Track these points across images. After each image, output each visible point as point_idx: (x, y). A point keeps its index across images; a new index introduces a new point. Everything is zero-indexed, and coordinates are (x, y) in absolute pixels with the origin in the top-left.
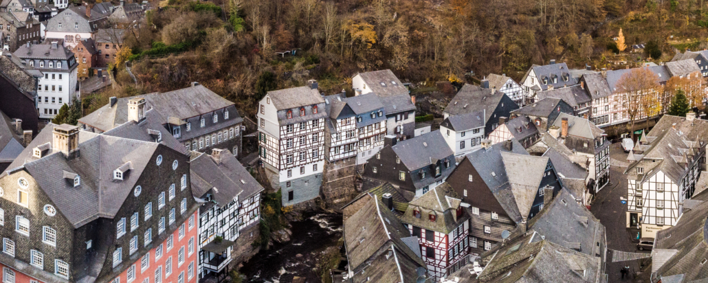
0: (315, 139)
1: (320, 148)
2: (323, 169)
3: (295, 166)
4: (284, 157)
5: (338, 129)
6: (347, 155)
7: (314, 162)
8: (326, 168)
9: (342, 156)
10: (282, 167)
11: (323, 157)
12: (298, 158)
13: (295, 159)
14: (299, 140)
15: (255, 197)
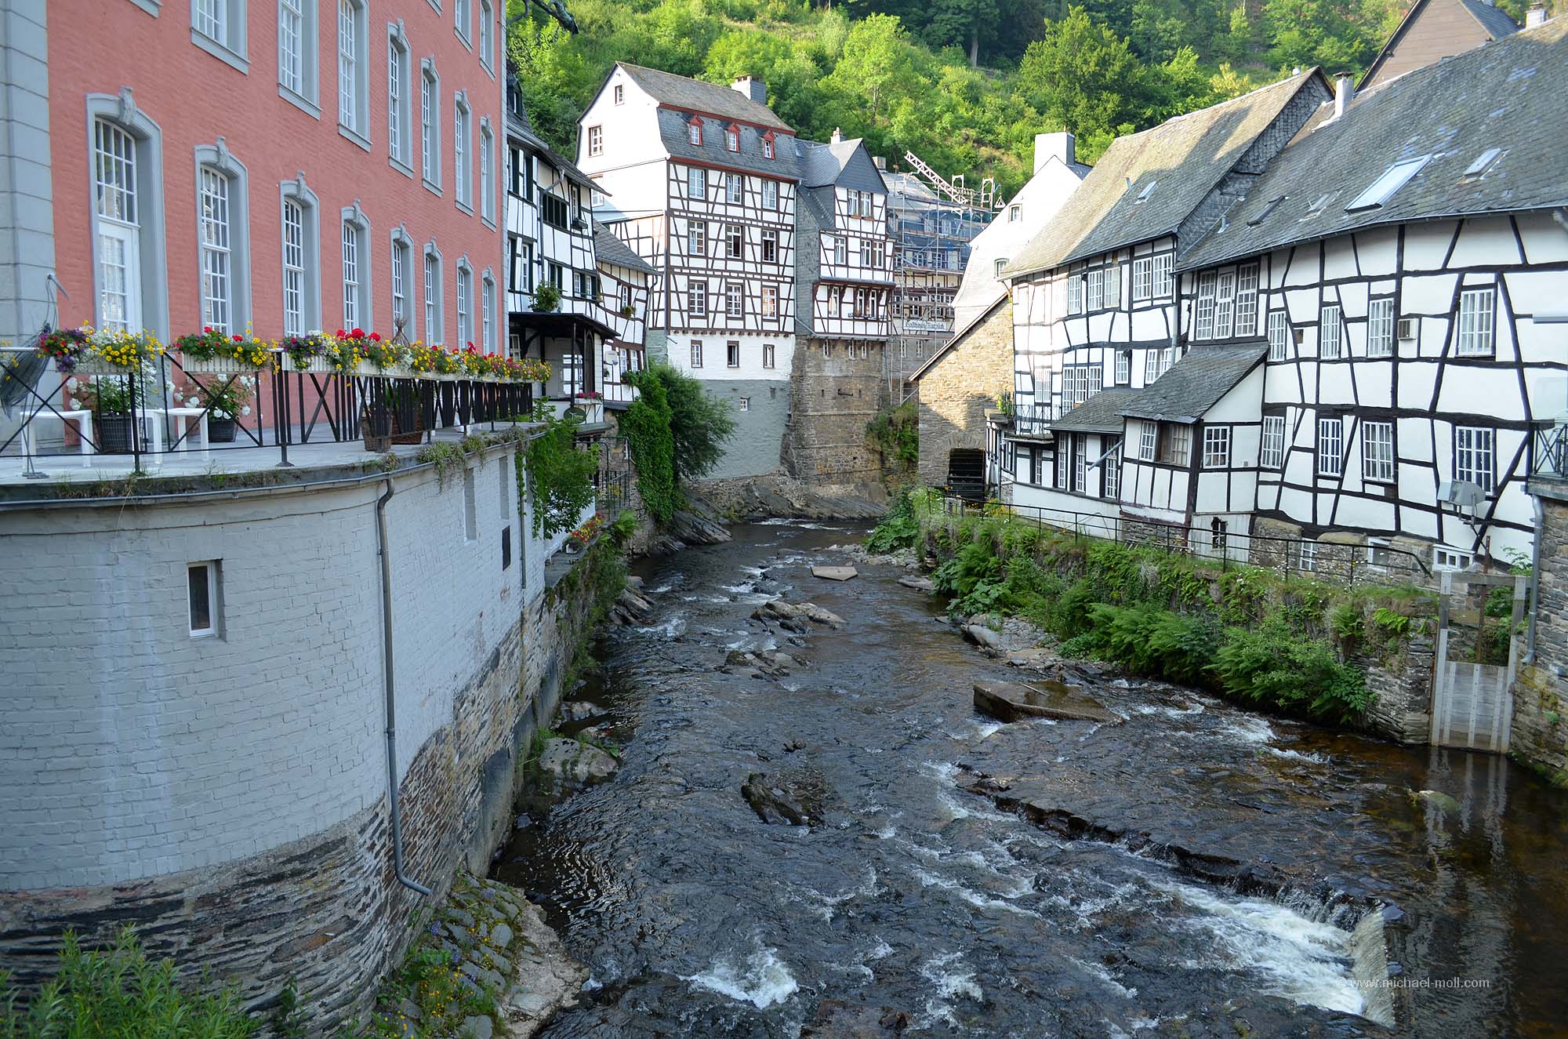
0: (769, 249)
1: (784, 290)
2: (790, 369)
3: (713, 331)
4: (682, 282)
5: (839, 224)
6: (860, 328)
7: (767, 333)
8: (799, 361)
9: (848, 327)
10: (676, 321)
11: (789, 326)
12: (722, 307)
13: (712, 299)
14: (723, 236)
15: (634, 291)
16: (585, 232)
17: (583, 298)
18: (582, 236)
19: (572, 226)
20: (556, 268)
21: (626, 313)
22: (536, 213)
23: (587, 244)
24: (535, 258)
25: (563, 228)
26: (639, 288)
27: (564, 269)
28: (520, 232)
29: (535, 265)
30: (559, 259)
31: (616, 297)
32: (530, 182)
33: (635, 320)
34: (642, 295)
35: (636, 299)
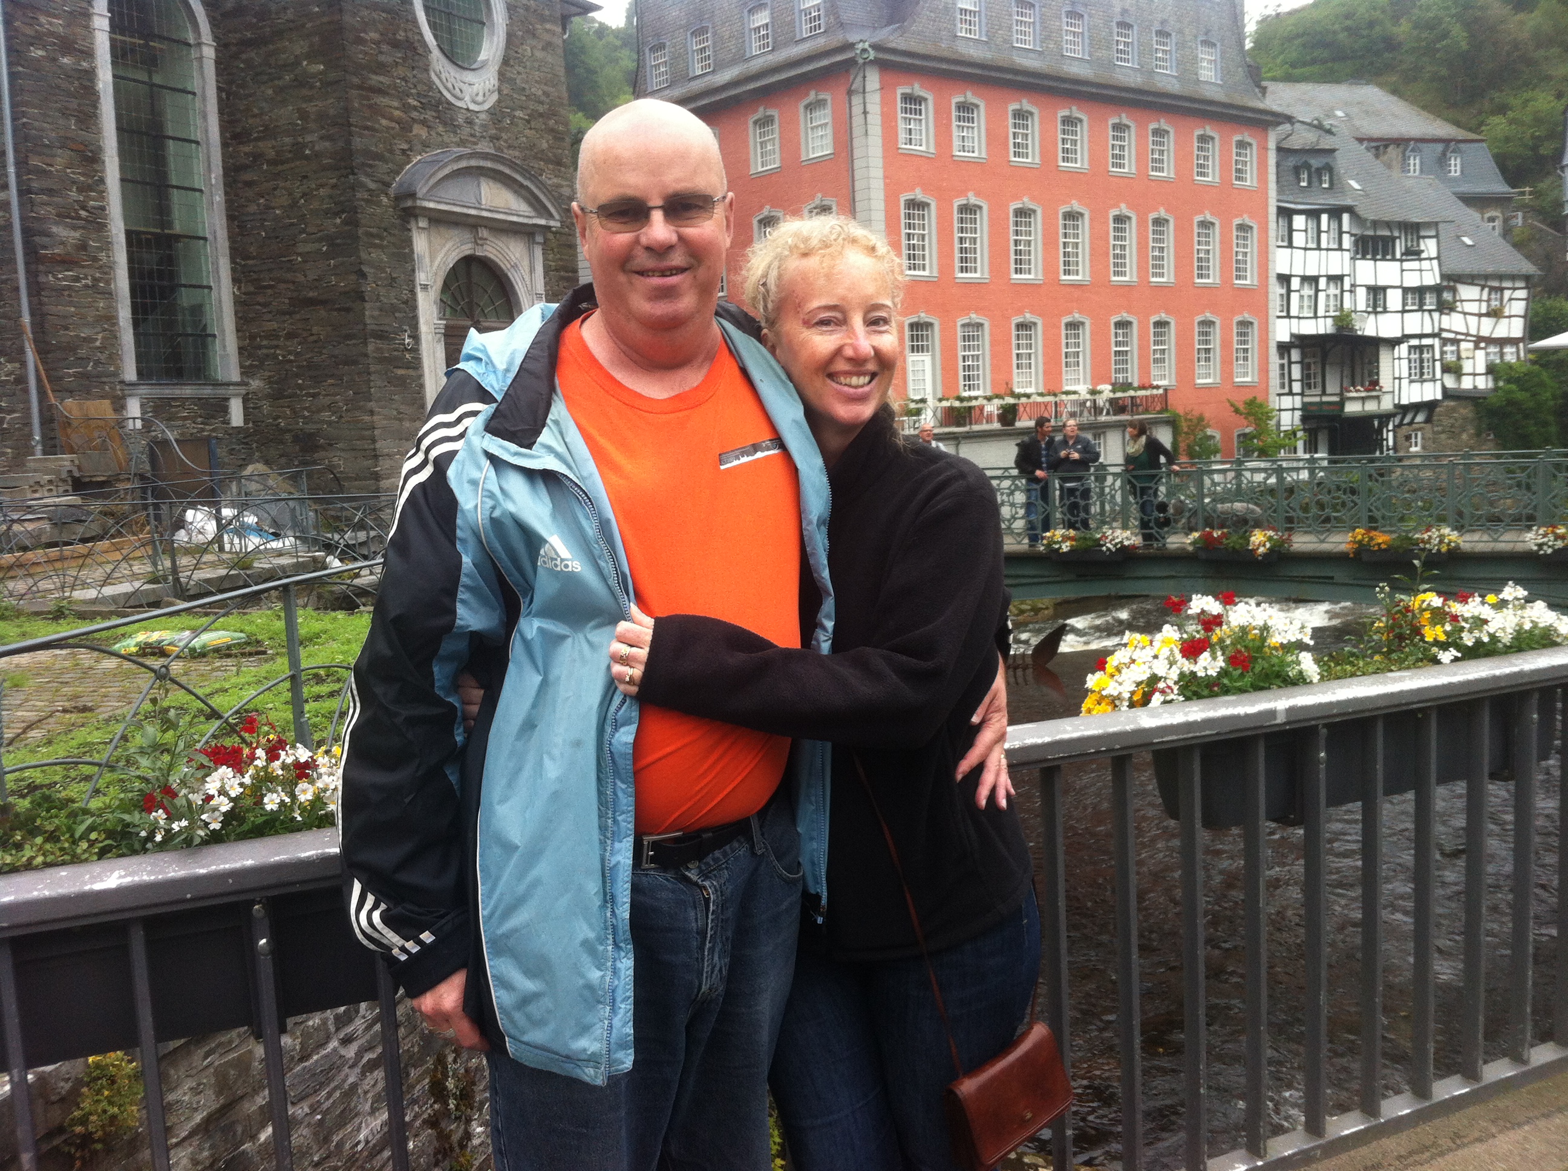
15: (1507, 294)
16: (1424, 255)
17: (1421, 309)
18: (1420, 260)
19: (1402, 254)
20: (1377, 292)
21: (1495, 314)
22: (1347, 255)
23: (1426, 264)
24: (1347, 286)
25: (1394, 259)
26: (1515, 289)
27: (1389, 291)
28: (1323, 273)
29: (1347, 295)
30: (1380, 283)
31: (1480, 301)
32: (1341, 233)
33: (1510, 317)
34: (1522, 294)
35: (1511, 299)
